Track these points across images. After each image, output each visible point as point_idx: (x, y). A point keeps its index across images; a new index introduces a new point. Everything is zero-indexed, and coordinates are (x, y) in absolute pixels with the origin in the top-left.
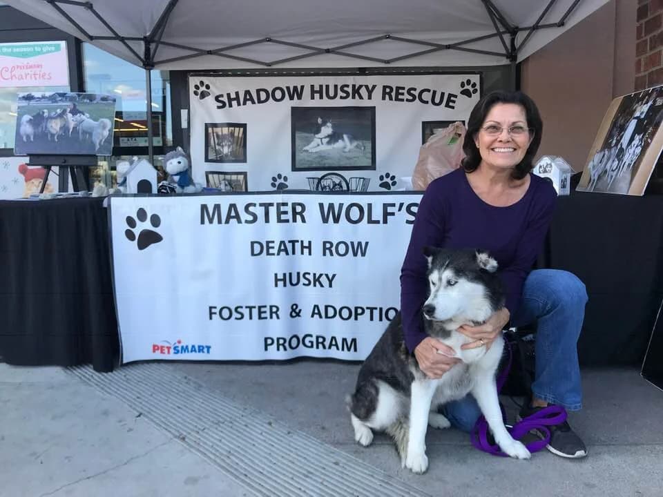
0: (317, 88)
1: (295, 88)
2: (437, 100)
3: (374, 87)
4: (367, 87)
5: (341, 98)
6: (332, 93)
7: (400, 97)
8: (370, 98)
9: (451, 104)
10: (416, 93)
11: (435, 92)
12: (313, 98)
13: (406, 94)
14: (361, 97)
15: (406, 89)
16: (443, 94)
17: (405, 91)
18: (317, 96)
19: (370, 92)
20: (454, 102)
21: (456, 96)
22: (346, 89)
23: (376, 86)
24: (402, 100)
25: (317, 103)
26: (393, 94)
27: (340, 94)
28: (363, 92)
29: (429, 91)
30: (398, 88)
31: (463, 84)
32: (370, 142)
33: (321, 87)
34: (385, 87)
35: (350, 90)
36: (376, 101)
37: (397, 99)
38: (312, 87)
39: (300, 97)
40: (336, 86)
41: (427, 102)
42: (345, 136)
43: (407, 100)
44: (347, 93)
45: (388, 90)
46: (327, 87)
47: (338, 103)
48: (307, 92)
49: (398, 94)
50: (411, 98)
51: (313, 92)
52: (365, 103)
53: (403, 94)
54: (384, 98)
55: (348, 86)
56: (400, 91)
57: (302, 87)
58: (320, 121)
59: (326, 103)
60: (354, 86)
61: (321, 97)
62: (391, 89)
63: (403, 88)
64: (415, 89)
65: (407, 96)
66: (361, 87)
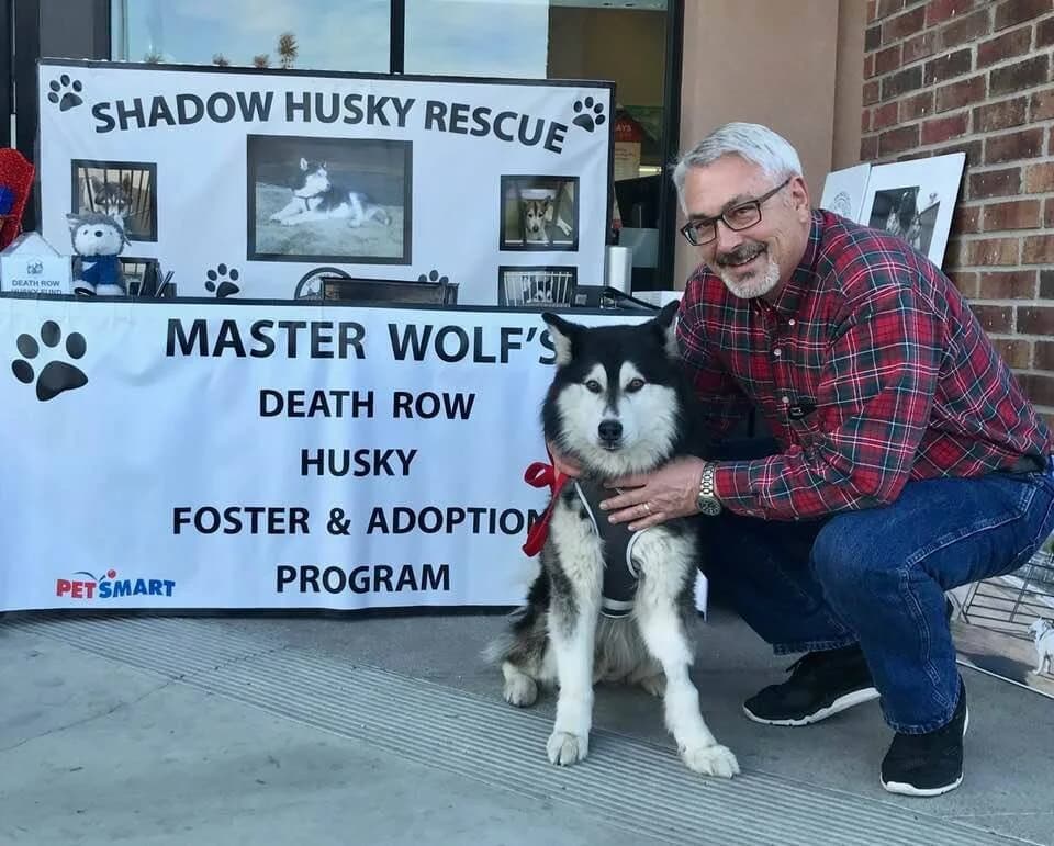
0: (298, 99)
1: (255, 96)
2: (530, 135)
3: (410, 102)
4: (396, 101)
5: (347, 120)
6: (327, 111)
7: (460, 124)
8: (402, 123)
9: (556, 143)
10: (490, 119)
11: (525, 119)
12: (290, 117)
13: (470, 118)
14: (385, 122)
15: (472, 110)
16: (541, 123)
17: (469, 114)
18: (298, 114)
19: (402, 112)
20: (561, 139)
21: (564, 128)
22: (354, 103)
23: (413, 100)
24: (464, 131)
25: (299, 128)
26: (447, 119)
27: (344, 112)
28: (389, 110)
29: (514, 116)
30: (456, 107)
31: (577, 106)
32: (402, 208)
33: (307, 96)
34: (431, 104)
35: (363, 105)
36: (414, 129)
37: (454, 129)
38: (289, 95)
39: (264, 116)
40: (336, 97)
41: (510, 138)
42: (353, 197)
43: (474, 132)
44: (358, 112)
45: (436, 110)
46: (319, 97)
47: (339, 130)
48: (279, 105)
49: (455, 118)
50: (480, 128)
51: (291, 106)
52: (393, 133)
53: (465, 119)
54: (428, 126)
55: (359, 98)
56: (461, 113)
57: (270, 96)
58: (304, 164)
59: (316, 129)
60: (371, 98)
61: (307, 118)
62: (442, 107)
63: (466, 108)
64: (488, 111)
65: (471, 124)
66: (384, 100)
